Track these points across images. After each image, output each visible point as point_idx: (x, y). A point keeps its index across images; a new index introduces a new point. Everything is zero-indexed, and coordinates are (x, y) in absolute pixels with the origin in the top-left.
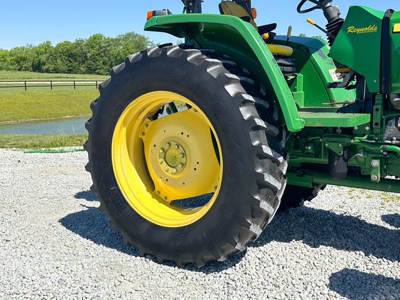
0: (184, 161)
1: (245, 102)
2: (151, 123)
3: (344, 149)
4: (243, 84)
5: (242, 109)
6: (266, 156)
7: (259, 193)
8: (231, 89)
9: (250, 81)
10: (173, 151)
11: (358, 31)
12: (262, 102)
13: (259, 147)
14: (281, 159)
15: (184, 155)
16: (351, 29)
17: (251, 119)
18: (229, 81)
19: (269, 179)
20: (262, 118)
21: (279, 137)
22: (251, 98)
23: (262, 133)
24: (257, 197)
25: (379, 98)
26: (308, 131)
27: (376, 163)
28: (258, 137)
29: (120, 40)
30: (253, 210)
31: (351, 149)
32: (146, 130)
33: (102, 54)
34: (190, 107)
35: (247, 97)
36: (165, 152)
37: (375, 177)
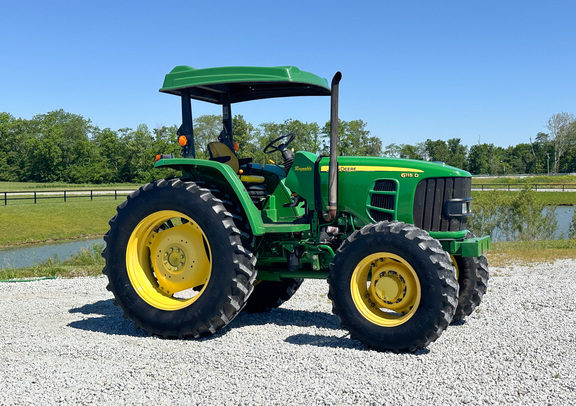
0: (183, 261)
1: (226, 217)
2: (156, 235)
3: (295, 248)
4: (225, 205)
5: (224, 222)
6: (241, 252)
7: (236, 277)
8: (217, 209)
9: (230, 203)
10: (175, 254)
11: (301, 169)
12: (238, 217)
13: (236, 246)
14: (251, 255)
15: (183, 256)
16: (297, 168)
17: (230, 228)
18: (215, 203)
19: (243, 267)
20: (237, 227)
21: (250, 240)
22: (230, 215)
23: (238, 237)
24: (235, 280)
25: (315, 213)
26: (268, 236)
27: (315, 257)
28: (235, 240)
29: (38, 123)
30: (232, 289)
31: (301, 249)
32: (152, 240)
33: (8, 147)
34: (187, 221)
35: (227, 213)
36: (168, 255)
37: (316, 267)
